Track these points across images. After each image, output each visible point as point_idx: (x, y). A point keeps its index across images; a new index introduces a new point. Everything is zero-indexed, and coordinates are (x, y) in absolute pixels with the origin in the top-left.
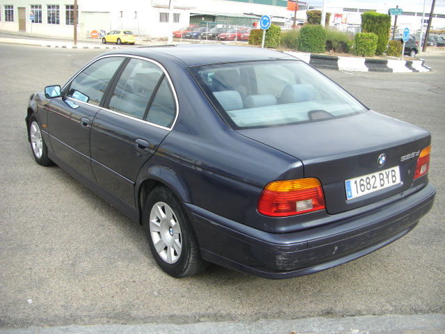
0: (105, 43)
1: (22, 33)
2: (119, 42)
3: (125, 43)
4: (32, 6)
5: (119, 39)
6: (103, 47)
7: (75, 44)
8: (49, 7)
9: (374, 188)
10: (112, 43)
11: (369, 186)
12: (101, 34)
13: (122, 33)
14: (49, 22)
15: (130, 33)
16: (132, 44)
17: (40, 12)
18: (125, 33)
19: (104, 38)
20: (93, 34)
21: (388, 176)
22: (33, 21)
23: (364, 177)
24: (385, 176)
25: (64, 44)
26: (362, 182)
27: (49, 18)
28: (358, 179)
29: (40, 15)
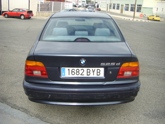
0: (148, 20)
1: (121, 14)
2: (153, 20)
3: (156, 20)
4: (126, 5)
5: (153, 18)
6: (147, 21)
7: (134, 19)
8: (131, 5)
9: (81, 75)
10: (151, 20)
11: (78, 73)
12: (144, 16)
13: (155, 16)
14: (131, 11)
15: (158, 16)
16: (159, 21)
17: (128, 7)
18: (156, 16)
19: (148, 18)
20: (141, 16)
21: (94, 72)
22: (125, 10)
23: (76, 69)
24: (91, 71)
25: (129, 18)
26: (73, 71)
27: (131, 9)
28: (71, 69)
29: (128, 8)
